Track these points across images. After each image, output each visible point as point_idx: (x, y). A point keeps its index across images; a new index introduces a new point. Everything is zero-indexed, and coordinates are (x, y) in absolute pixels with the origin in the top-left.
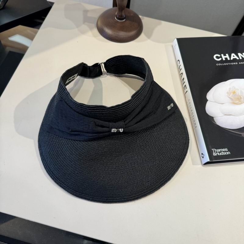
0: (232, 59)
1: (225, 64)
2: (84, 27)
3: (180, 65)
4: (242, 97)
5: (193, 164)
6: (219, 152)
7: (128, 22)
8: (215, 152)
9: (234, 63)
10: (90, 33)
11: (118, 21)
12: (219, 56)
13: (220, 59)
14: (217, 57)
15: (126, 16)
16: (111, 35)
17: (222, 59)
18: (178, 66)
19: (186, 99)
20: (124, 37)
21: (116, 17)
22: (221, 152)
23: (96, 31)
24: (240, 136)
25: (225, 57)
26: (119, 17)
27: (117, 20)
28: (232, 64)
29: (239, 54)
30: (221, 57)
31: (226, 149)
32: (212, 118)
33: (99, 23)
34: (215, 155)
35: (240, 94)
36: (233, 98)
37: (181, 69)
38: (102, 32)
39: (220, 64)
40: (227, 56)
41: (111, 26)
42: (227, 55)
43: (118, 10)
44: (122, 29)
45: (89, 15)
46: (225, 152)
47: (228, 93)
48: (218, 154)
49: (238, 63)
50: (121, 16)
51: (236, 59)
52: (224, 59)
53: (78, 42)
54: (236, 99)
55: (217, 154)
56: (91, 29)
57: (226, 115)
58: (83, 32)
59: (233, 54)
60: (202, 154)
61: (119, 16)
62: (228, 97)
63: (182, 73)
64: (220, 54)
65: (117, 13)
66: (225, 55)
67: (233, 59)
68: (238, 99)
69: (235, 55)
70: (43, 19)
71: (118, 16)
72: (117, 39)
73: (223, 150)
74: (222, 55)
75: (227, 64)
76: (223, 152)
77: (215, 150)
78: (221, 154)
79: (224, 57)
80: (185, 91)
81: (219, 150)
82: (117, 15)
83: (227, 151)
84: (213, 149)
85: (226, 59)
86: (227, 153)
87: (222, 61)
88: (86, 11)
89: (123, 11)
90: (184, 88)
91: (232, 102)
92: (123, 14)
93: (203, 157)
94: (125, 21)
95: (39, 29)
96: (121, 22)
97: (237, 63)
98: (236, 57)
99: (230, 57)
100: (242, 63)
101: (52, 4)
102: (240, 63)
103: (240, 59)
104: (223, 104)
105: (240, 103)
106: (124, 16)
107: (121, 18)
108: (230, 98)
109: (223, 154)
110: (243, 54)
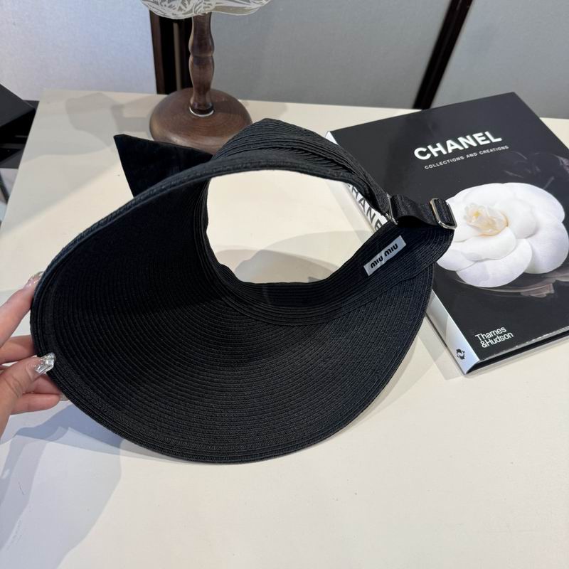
0: (450, 151)
1: (441, 163)
4: (495, 220)
5: (447, 378)
6: (490, 339)
7: (219, 115)
8: (483, 340)
9: (458, 159)
11: (199, 116)
12: (424, 150)
13: (428, 156)
14: (422, 153)
15: (213, 103)
17: (432, 155)
21: (193, 110)
22: (495, 337)
24: (519, 297)
25: (437, 149)
26: (201, 109)
27: (195, 114)
28: (454, 160)
29: (461, 139)
30: (428, 151)
31: (503, 330)
32: (454, 273)
33: (155, 127)
34: (486, 346)
35: (489, 215)
36: (478, 225)
39: (431, 166)
40: (440, 147)
41: (187, 129)
42: (438, 145)
43: (194, 93)
44: (213, 132)
45: (127, 114)
46: (502, 335)
47: (465, 218)
48: (491, 341)
49: (465, 157)
50: (205, 105)
51: (457, 149)
52: (436, 155)
53: (118, 175)
54: (489, 226)
55: (490, 343)
57: (476, 261)
59: (449, 142)
60: (459, 351)
61: (199, 105)
62: (470, 226)
64: (426, 147)
65: (195, 100)
66: (435, 147)
67: (454, 150)
68: (489, 224)
69: (453, 143)
71: (196, 107)
73: (498, 332)
74: (430, 147)
75: (445, 162)
76: (499, 335)
77: (482, 336)
78: (496, 341)
79: (434, 151)
81: (490, 335)
82: (194, 104)
83: (506, 333)
84: (478, 336)
85: (439, 152)
86: (506, 337)
87: (433, 160)
88: (117, 109)
89: (207, 94)
90: (376, 226)
91: (480, 234)
92: (208, 100)
93: (463, 358)
94: (213, 114)
97: (462, 158)
98: (456, 146)
99: (445, 147)
100: (471, 155)
101: (36, 103)
102: (468, 156)
103: (465, 149)
104: (464, 241)
105: (496, 231)
106: (211, 105)
107: (203, 109)
108: (473, 227)
109: (500, 340)
110: (468, 137)
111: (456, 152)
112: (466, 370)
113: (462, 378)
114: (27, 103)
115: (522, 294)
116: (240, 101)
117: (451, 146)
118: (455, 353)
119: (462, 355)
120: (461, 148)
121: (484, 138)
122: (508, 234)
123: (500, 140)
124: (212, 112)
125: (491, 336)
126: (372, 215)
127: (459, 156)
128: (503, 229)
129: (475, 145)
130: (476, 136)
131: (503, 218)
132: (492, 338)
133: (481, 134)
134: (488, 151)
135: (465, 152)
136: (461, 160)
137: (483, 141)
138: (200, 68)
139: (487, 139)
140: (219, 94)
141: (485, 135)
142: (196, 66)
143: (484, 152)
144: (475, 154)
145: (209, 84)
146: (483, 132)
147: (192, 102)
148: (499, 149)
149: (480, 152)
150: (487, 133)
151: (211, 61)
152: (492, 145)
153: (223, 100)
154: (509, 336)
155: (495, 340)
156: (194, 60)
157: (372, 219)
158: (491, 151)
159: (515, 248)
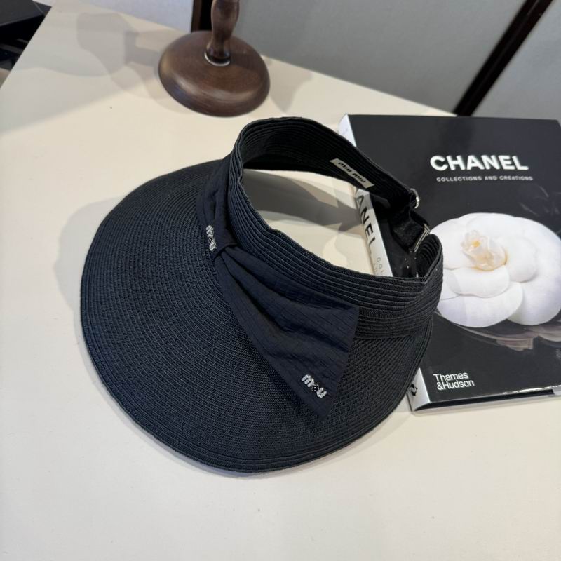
0: (469, 168)
1: (455, 179)
2: (128, 72)
4: (494, 254)
6: (449, 382)
7: (235, 69)
8: (440, 381)
9: (475, 178)
10: (142, 89)
11: (214, 64)
12: (442, 159)
14: (438, 163)
15: (230, 54)
16: (197, 97)
19: (372, 255)
20: (227, 102)
21: (208, 55)
22: (454, 381)
23: (157, 84)
24: (493, 344)
25: (455, 162)
26: (216, 56)
27: (209, 61)
28: (470, 178)
29: (485, 158)
31: (465, 375)
33: (165, 66)
34: (442, 388)
35: (489, 248)
36: (474, 256)
38: (171, 87)
39: (444, 179)
41: (196, 75)
43: (213, 37)
44: (222, 84)
45: (140, 43)
46: (463, 381)
47: (463, 245)
48: (449, 385)
49: (483, 178)
50: (222, 53)
52: (453, 168)
53: (111, 108)
54: (484, 260)
55: (446, 387)
56: (145, 78)
57: (459, 295)
58: (125, 86)
59: (471, 158)
60: (413, 386)
61: (215, 52)
62: (466, 254)
63: (362, 197)
65: (212, 46)
68: (486, 258)
70: (23, 46)
71: (212, 53)
72: (209, 106)
73: (459, 376)
75: (459, 179)
76: (460, 380)
77: (441, 376)
78: (454, 386)
79: (452, 164)
80: (370, 238)
81: (449, 377)
82: (210, 50)
83: (467, 380)
84: (436, 375)
86: (467, 384)
87: (448, 173)
88: (131, 35)
89: (226, 42)
90: (367, 229)
91: (473, 266)
92: (226, 50)
93: (414, 394)
94: (229, 65)
96: (221, 67)
97: (480, 178)
98: (477, 164)
100: (490, 178)
101: (47, 9)
102: (486, 178)
104: (454, 269)
105: (490, 267)
106: (228, 54)
107: (219, 57)
108: (468, 256)
109: (458, 386)
110: (493, 157)
111: (475, 171)
112: (414, 407)
113: (408, 413)
114: (37, 6)
115: (498, 342)
116: (263, 57)
117: (473, 162)
120: (481, 167)
121: (509, 162)
122: (502, 274)
123: (525, 168)
124: (228, 63)
125: (451, 379)
126: (366, 217)
127: (477, 175)
128: (499, 267)
129: (497, 167)
130: (502, 158)
131: (503, 255)
132: (450, 382)
133: (508, 157)
134: (509, 178)
135: (485, 173)
136: (478, 181)
137: (508, 165)
138: (223, 14)
139: (513, 164)
140: (242, 45)
141: (511, 160)
142: (218, 10)
143: (505, 178)
144: (495, 178)
145: (230, 32)
146: (511, 156)
148: (522, 178)
149: (501, 177)
150: (515, 158)
151: (236, 7)
152: (516, 172)
153: (244, 52)
154: (470, 383)
155: (454, 384)
157: (365, 221)
158: (513, 178)
159: (507, 289)
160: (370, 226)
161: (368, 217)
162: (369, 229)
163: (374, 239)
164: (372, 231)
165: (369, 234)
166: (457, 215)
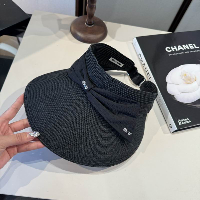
0: (179, 50)
1: (175, 54)
2: (60, 32)
3: (142, 58)
4: (191, 78)
5: (165, 133)
7: (96, 27)
8: (180, 122)
9: (181, 53)
10: (66, 37)
11: (89, 26)
13: (171, 51)
14: (168, 49)
15: (94, 22)
16: (84, 38)
17: (172, 51)
18: (140, 58)
20: (95, 39)
21: (86, 24)
22: (184, 121)
23: (70, 35)
25: (174, 49)
26: (89, 24)
27: (87, 25)
28: (180, 53)
29: (184, 46)
30: (171, 49)
31: (188, 119)
32: (173, 96)
33: (72, 29)
34: (180, 124)
35: (190, 76)
36: (185, 79)
37: (143, 61)
39: (171, 55)
40: (175, 48)
41: (84, 31)
43: (87, 17)
44: (92, 32)
45: (63, 23)
46: (187, 121)
47: (181, 76)
48: (182, 123)
50: (91, 22)
51: (182, 49)
52: (173, 51)
53: (57, 45)
54: (188, 80)
55: (182, 124)
56: (66, 34)
57: (182, 93)
58: (60, 37)
59: (179, 46)
61: (89, 22)
62: (182, 79)
63: (144, 64)
64: (170, 47)
65: (87, 20)
66: (173, 47)
68: (189, 79)
69: (181, 47)
70: (25, 29)
71: (88, 23)
72: (89, 41)
73: (185, 120)
75: (176, 54)
76: (186, 121)
77: (180, 120)
78: (184, 123)
79: (173, 49)
81: (182, 120)
83: (188, 120)
84: (178, 120)
85: (175, 50)
86: (188, 122)
87: (172, 52)
88: (59, 20)
89: (92, 19)
91: (185, 82)
92: (92, 21)
93: (171, 127)
95: (22, 37)
96: (91, 27)
97: (183, 53)
98: (182, 48)
99: (177, 48)
100: (187, 52)
101: (31, 15)
102: (185, 53)
103: (184, 49)
104: (179, 84)
105: (191, 82)
106: (93, 23)
107: (90, 24)
108: (183, 79)
109: (186, 123)
110: (187, 45)
111: (181, 51)
112: (172, 132)
113: (170, 134)
114: (28, 15)
115: (197, 107)
116: (104, 22)
117: (180, 48)
118: (169, 125)
119: (171, 126)
120: (183, 49)
121: (192, 46)
122: (195, 84)
123: (198, 47)
124: (93, 25)
125: (183, 121)
126: (146, 70)
127: (182, 52)
128: (194, 82)
129: (188, 48)
130: (189, 45)
132: (183, 122)
133: (191, 45)
134: (193, 51)
135: (185, 51)
136: (182, 54)
137: (192, 47)
138: (90, 9)
139: (194, 47)
140: (97, 19)
141: (193, 45)
142: (89, 8)
143: (192, 51)
144: (188, 52)
145: (93, 15)
146: (193, 44)
147: (86, 21)
148: (197, 51)
149: (190, 52)
150: (194, 45)
151: (95, 6)
152: (195, 49)
153: (98, 21)
154: (190, 122)
155: (184, 122)
156: (88, 6)
157: (146, 72)
158: (194, 51)
159: (197, 89)
160: (148, 73)
161: (147, 71)
162: (148, 74)
163: (150, 77)
164: (149, 75)
165: (148, 76)
166: (177, 66)
